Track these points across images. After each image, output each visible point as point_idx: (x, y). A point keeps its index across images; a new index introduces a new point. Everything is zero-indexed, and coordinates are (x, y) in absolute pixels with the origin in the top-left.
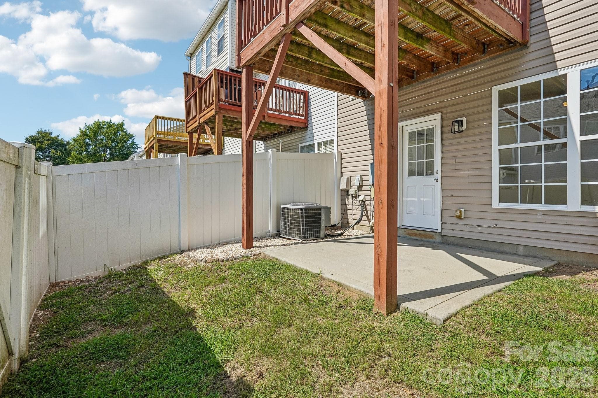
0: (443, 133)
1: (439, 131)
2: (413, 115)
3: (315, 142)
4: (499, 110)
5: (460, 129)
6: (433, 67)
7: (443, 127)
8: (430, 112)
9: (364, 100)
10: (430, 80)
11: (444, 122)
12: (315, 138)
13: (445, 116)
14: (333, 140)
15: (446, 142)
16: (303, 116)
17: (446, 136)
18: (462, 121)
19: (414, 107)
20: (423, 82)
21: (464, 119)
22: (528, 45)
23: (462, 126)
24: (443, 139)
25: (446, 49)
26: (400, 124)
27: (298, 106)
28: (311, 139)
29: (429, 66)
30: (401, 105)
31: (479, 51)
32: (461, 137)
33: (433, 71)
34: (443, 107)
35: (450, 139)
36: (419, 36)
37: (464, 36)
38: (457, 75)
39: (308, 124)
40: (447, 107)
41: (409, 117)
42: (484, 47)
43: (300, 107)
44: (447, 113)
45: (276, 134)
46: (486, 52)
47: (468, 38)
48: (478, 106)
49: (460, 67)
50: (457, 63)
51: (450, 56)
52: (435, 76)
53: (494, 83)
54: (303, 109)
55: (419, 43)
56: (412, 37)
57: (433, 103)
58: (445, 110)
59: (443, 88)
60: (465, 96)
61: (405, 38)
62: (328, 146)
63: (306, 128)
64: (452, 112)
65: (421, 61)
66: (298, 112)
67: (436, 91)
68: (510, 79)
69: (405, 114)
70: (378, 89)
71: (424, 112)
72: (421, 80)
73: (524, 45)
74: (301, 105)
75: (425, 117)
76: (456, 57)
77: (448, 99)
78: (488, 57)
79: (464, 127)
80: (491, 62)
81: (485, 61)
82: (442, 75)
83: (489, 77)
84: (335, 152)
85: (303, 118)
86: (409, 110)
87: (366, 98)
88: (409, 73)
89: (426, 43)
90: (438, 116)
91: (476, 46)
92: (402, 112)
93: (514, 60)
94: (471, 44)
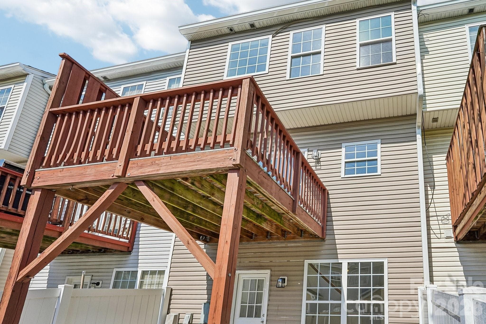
0: (271, 285)
1: (268, 283)
2: (248, 267)
3: (138, 270)
4: (308, 276)
5: (283, 285)
6: (267, 235)
7: (271, 280)
8: (263, 268)
9: (205, 244)
10: (265, 243)
11: (272, 277)
12: (139, 265)
13: (273, 273)
14: (164, 271)
15: (272, 293)
16: (127, 238)
17: (272, 288)
18: (284, 279)
19: (250, 261)
20: (259, 243)
21: (286, 278)
22: (325, 240)
23: (284, 283)
24: (270, 290)
25: (277, 227)
26: (237, 272)
27: (122, 226)
28: (135, 265)
29: (265, 234)
30: (240, 257)
31: (299, 235)
32: (283, 291)
33: (267, 238)
34: (273, 266)
35: (274, 291)
36: (259, 216)
37: (289, 225)
38: (284, 245)
39: (132, 249)
40: (275, 266)
41: (245, 268)
42: (302, 233)
43: (125, 228)
44: (275, 271)
45: (79, 251)
46: (302, 236)
47: (292, 226)
48: (295, 271)
49: (286, 241)
50: (284, 237)
51: (280, 232)
52: (268, 241)
53: (306, 257)
54: (129, 230)
55: (258, 221)
56: (253, 216)
57: (265, 261)
58: (273, 268)
59: (274, 252)
60: (288, 261)
61: (247, 217)
62: (157, 276)
63: (129, 252)
64: (279, 271)
65: (259, 230)
66: (121, 233)
67: (269, 252)
68: (314, 257)
69: (242, 264)
70: (217, 277)
71: (258, 266)
72: (258, 242)
73: (323, 239)
74: (127, 226)
75: (258, 271)
76: (284, 233)
77: (277, 260)
78: (303, 239)
79: (286, 284)
80: (305, 243)
81: (302, 242)
82: (274, 243)
83: (304, 253)
84: (164, 286)
85: (127, 241)
86: (246, 262)
87: (208, 242)
88: (248, 234)
89: (263, 222)
90: (268, 271)
91: (296, 232)
92: (240, 262)
93: (317, 246)
94: (293, 230)
